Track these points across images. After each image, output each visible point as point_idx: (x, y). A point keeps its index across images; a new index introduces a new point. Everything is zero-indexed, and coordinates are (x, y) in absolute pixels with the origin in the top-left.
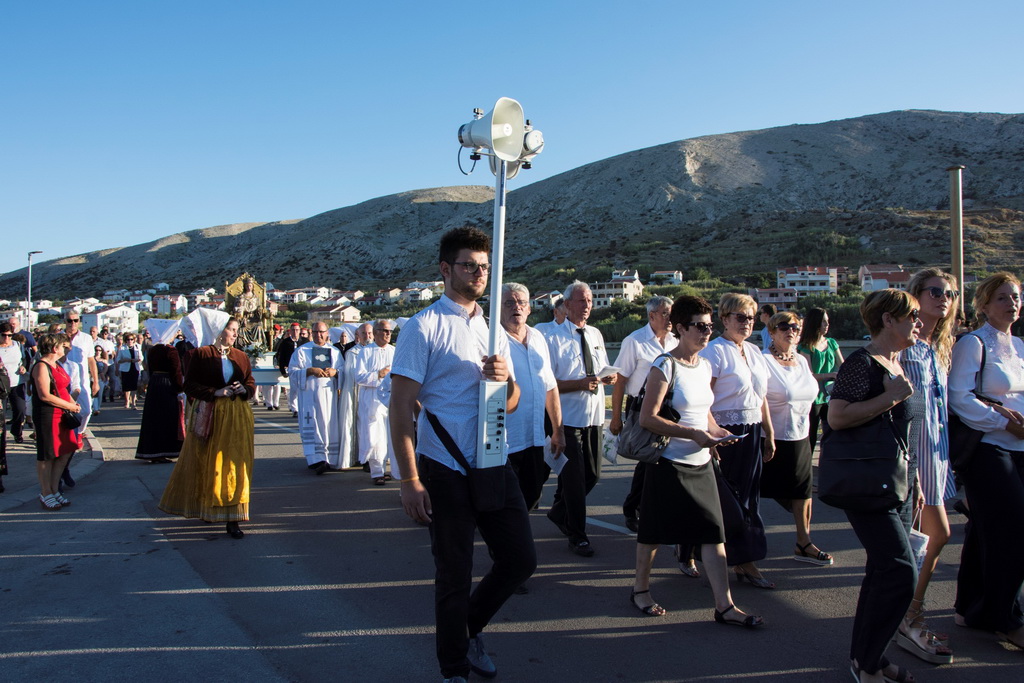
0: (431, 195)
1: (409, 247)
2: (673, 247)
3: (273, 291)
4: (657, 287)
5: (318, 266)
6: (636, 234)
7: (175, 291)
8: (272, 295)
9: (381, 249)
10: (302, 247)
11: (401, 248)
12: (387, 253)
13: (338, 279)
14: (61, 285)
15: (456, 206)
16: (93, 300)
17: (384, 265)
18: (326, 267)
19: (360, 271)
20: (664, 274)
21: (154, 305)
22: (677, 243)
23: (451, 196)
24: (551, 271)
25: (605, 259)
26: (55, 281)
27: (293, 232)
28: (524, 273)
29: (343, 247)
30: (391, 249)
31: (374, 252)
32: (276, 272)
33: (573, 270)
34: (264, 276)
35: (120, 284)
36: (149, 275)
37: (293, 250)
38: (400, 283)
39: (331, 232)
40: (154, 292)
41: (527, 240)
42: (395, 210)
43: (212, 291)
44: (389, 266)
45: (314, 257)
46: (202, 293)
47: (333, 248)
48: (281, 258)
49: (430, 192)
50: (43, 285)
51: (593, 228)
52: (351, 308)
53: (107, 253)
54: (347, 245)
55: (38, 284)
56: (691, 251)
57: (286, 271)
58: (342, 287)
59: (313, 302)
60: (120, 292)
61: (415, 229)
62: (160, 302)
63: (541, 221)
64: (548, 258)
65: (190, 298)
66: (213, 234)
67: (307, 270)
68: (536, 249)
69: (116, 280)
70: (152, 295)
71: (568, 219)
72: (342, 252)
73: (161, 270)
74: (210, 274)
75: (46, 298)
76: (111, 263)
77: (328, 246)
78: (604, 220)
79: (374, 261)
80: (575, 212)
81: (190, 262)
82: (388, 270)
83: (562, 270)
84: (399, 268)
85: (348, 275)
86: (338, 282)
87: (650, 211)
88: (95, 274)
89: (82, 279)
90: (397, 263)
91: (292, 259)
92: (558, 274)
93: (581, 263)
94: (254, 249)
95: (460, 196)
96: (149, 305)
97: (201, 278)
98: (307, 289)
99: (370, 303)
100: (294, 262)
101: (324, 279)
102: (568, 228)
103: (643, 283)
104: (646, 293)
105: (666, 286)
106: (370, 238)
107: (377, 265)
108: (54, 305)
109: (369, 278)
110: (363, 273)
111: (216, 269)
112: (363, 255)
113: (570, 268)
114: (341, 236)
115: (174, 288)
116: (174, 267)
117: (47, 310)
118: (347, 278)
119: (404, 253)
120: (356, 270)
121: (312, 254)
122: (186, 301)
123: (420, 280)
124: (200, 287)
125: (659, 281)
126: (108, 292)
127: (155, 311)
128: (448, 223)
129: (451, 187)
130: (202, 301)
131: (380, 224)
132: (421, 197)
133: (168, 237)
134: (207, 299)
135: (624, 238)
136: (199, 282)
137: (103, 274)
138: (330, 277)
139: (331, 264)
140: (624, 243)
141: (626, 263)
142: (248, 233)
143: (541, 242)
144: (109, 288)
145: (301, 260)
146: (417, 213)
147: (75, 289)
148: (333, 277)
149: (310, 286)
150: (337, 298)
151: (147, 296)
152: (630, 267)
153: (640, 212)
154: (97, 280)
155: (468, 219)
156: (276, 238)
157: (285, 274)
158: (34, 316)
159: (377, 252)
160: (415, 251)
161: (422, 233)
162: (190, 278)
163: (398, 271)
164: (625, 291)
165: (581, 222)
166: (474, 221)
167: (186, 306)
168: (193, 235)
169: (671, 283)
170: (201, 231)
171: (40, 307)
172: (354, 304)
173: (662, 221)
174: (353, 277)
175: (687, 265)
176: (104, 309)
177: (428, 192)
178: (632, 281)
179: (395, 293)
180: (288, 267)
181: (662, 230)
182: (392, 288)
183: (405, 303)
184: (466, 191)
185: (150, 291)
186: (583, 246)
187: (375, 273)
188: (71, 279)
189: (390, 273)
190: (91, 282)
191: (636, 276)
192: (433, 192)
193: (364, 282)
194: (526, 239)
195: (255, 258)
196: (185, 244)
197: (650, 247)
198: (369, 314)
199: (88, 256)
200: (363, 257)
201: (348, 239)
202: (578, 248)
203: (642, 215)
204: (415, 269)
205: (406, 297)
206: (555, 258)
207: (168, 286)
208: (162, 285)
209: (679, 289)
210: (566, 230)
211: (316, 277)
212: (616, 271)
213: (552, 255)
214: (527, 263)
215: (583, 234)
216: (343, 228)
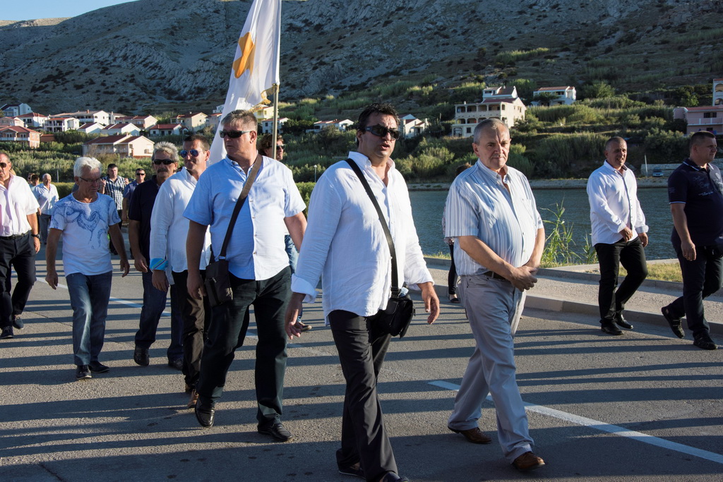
2: (562, 55)
3: (31, 115)
4: (543, 108)
6: (512, 39)
11: (204, 60)
12: (185, 67)
13: (121, 100)
17: (182, 82)
18: (103, 84)
19: (150, 89)
20: (551, 91)
22: (567, 49)
24: (402, 89)
25: (472, 72)
28: (366, 92)
29: (125, 58)
30: (190, 60)
31: (167, 65)
33: (431, 88)
38: (204, 107)
39: (107, 37)
41: (368, 49)
42: (193, 8)
44: (189, 84)
45: (87, 70)
51: (455, 31)
52: (142, 139)
56: (586, 59)
58: (127, 110)
59: (89, 130)
61: (221, 35)
63: (387, 23)
64: (396, 73)
67: (77, 87)
68: (380, 60)
71: (422, 20)
72: (124, 64)
77: (104, 55)
78: (470, 21)
79: (169, 76)
80: (431, 10)
82: (187, 89)
83: (417, 88)
84: (202, 86)
85: (134, 95)
86: (121, 104)
87: (531, 7)
92: (412, 94)
93: (440, 78)
98: (79, 113)
99: (166, 132)
100: (59, 76)
102: (421, 31)
103: (525, 103)
104: (531, 117)
105: (554, 107)
110: (154, 92)
113: (426, 84)
114: (122, 42)
118: (132, 99)
119: (207, 66)
120: (144, 88)
121: (83, 66)
125: (545, 100)
135: (496, 44)
138: (110, 97)
140: (496, 51)
141: (501, 77)
143: (387, 51)
145: (67, 74)
148: (114, 98)
149: (83, 109)
150: (121, 125)
152: (506, 83)
153: (519, 9)
159: (172, 64)
163: (200, 90)
164: (503, 113)
165: (439, 24)
169: (561, 103)
172: (145, 134)
173: (547, 21)
174: (141, 98)
175: (583, 78)
178: (510, 100)
179: (198, 120)
181: (548, 33)
182: (195, 113)
186: (442, 56)
187: (170, 93)
189: (190, 92)
191: (515, 93)
193: (156, 104)
194: (368, 47)
197: (531, 56)
200: (153, 72)
201: (132, 47)
202: (435, 58)
203: (520, 13)
206: (405, 72)
209: (573, 111)
210: (419, 35)
212: (488, 89)
213: (401, 68)
214: (370, 79)
215: (442, 40)
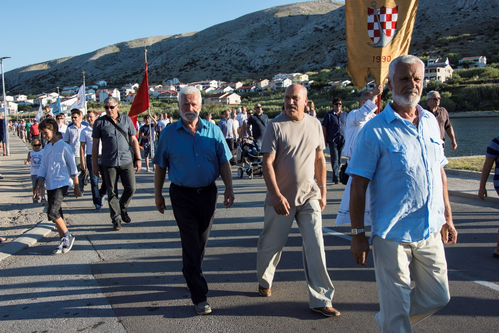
0: (288, 9)
1: (275, 49)
2: (478, 37)
3: (179, 84)
4: (465, 70)
5: (209, 65)
6: (447, 29)
7: (111, 86)
8: (178, 87)
9: (254, 52)
10: (198, 52)
11: (268, 50)
12: (258, 55)
13: (224, 74)
14: (32, 84)
15: (308, 17)
16: (54, 94)
17: (256, 63)
18: (215, 66)
19: (239, 67)
20: (470, 59)
21: (97, 97)
22: (482, 34)
23: (303, 10)
25: (421, 50)
26: (28, 81)
27: (190, 41)
29: (226, 51)
30: (261, 51)
31: (249, 54)
32: (181, 70)
34: (172, 74)
35: (72, 82)
36: (92, 76)
37: (191, 54)
38: (268, 76)
39: (218, 40)
40: (96, 87)
42: (263, 22)
43: (137, 85)
44: (260, 63)
45: (207, 59)
46: (130, 87)
47: (219, 52)
48: (183, 60)
49: (287, 7)
50: (20, 85)
52: (234, 94)
53: (62, 61)
54: (229, 49)
55: (16, 84)
56: (494, 39)
57: (187, 70)
58: (228, 79)
59: (207, 91)
60: (73, 88)
61: (277, 36)
62: (101, 95)
65: (122, 90)
66: (135, 45)
67: (202, 68)
69: (70, 80)
70: (95, 90)
72: (226, 54)
73: (101, 71)
74: (135, 74)
75: (22, 93)
76: (65, 68)
77: (216, 50)
78: (421, 21)
79: (249, 60)
81: (120, 65)
82: (259, 67)
84: (267, 64)
85: (231, 71)
86: (224, 76)
87: (459, 10)
88: (55, 75)
89: (46, 80)
90: (265, 61)
91: (191, 61)
94: (164, 54)
95: (310, 9)
96: (94, 97)
97: (128, 76)
98: (202, 82)
99: (247, 91)
100: (192, 63)
101: (214, 74)
103: (453, 68)
104: (456, 75)
105: (472, 69)
106: (245, 43)
107: (252, 63)
108: (28, 98)
109: (246, 72)
110: (241, 69)
111: (138, 70)
112: (241, 56)
114: (225, 43)
115: (110, 84)
116: (109, 70)
117: (24, 102)
118: (230, 73)
119: (270, 53)
120: (236, 67)
121: (205, 56)
122: (119, 93)
123: (283, 72)
124: (128, 82)
125: (466, 65)
126: (65, 88)
127: (98, 101)
128: (302, 30)
129: (303, 3)
130: (130, 93)
131: (252, 33)
132: (281, 11)
133: (104, 48)
134: (133, 91)
135: (437, 33)
136: (128, 79)
137: (61, 76)
138: (218, 73)
139: (218, 63)
140: (437, 37)
141: (439, 52)
142: (159, 44)
144: (65, 85)
145: (197, 61)
146: (279, 23)
147: (42, 87)
148: (220, 73)
149: (204, 80)
150: (224, 88)
151: (92, 90)
152: (442, 56)
153: (452, 12)
154: (57, 80)
155: (316, 26)
156: (179, 46)
157: (186, 71)
158: (15, 107)
159: (251, 53)
160: (278, 52)
161: (283, 38)
162: (120, 76)
163: (266, 67)
164: (438, 74)
166: (321, 27)
167: (119, 96)
168: (121, 46)
169: (476, 66)
170: (126, 43)
171: (18, 100)
172: (236, 92)
173: (470, 17)
174: (234, 73)
175: (491, 51)
176: (63, 100)
177: (286, 8)
178: (444, 66)
179: (264, 83)
180: (188, 67)
181: (469, 25)
182: (263, 79)
183: (272, 89)
184: (314, 5)
185: (94, 87)
187: (250, 69)
188: (38, 80)
189: (261, 68)
190: (53, 82)
191: (447, 62)
192: (290, 7)
193: (242, 75)
195: (165, 61)
196: (116, 53)
197: (459, 39)
198: (247, 98)
199: (50, 63)
200: (241, 58)
201: (230, 44)
203: (453, 14)
204: (279, 64)
205: (273, 85)
207: (106, 83)
208: (102, 83)
209: (484, 71)
211: (209, 73)
212: (431, 60)
216: (226, 37)
